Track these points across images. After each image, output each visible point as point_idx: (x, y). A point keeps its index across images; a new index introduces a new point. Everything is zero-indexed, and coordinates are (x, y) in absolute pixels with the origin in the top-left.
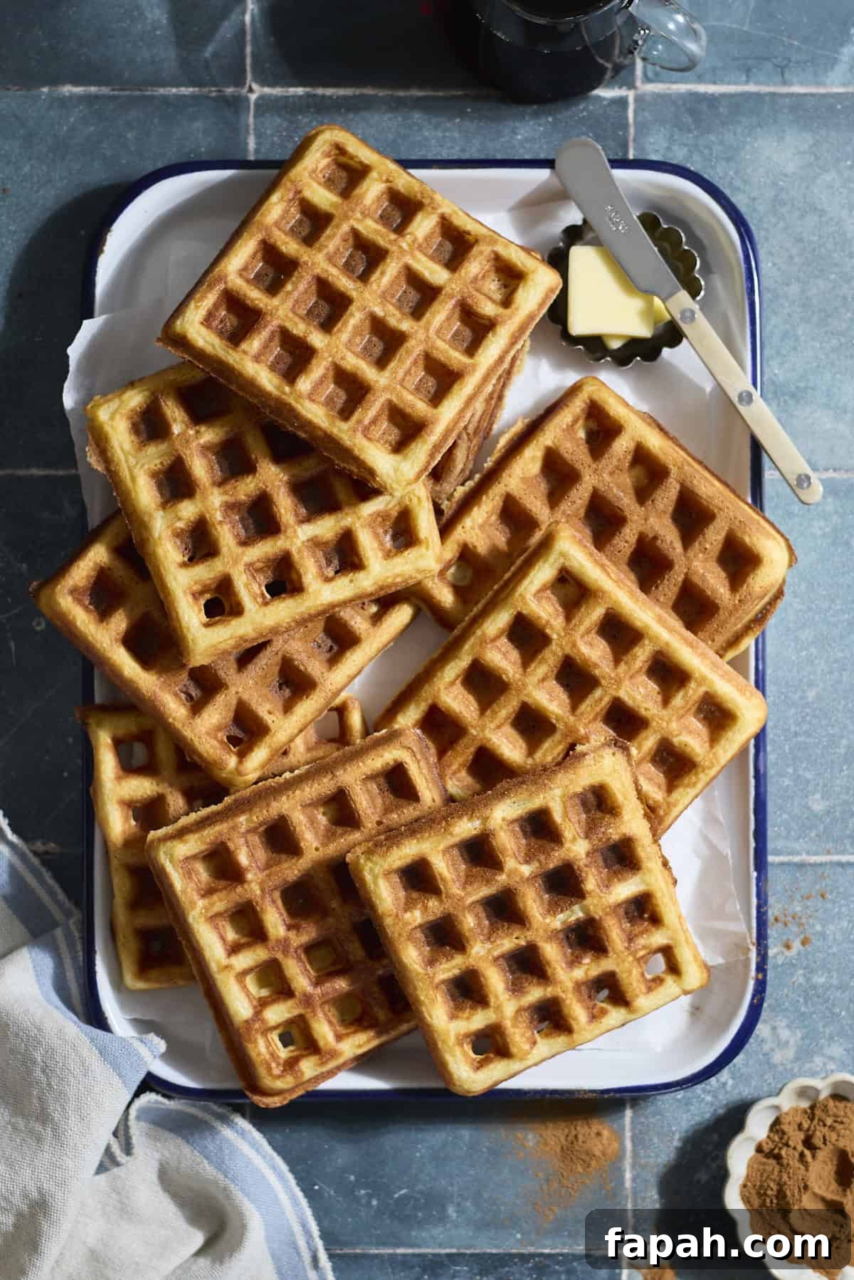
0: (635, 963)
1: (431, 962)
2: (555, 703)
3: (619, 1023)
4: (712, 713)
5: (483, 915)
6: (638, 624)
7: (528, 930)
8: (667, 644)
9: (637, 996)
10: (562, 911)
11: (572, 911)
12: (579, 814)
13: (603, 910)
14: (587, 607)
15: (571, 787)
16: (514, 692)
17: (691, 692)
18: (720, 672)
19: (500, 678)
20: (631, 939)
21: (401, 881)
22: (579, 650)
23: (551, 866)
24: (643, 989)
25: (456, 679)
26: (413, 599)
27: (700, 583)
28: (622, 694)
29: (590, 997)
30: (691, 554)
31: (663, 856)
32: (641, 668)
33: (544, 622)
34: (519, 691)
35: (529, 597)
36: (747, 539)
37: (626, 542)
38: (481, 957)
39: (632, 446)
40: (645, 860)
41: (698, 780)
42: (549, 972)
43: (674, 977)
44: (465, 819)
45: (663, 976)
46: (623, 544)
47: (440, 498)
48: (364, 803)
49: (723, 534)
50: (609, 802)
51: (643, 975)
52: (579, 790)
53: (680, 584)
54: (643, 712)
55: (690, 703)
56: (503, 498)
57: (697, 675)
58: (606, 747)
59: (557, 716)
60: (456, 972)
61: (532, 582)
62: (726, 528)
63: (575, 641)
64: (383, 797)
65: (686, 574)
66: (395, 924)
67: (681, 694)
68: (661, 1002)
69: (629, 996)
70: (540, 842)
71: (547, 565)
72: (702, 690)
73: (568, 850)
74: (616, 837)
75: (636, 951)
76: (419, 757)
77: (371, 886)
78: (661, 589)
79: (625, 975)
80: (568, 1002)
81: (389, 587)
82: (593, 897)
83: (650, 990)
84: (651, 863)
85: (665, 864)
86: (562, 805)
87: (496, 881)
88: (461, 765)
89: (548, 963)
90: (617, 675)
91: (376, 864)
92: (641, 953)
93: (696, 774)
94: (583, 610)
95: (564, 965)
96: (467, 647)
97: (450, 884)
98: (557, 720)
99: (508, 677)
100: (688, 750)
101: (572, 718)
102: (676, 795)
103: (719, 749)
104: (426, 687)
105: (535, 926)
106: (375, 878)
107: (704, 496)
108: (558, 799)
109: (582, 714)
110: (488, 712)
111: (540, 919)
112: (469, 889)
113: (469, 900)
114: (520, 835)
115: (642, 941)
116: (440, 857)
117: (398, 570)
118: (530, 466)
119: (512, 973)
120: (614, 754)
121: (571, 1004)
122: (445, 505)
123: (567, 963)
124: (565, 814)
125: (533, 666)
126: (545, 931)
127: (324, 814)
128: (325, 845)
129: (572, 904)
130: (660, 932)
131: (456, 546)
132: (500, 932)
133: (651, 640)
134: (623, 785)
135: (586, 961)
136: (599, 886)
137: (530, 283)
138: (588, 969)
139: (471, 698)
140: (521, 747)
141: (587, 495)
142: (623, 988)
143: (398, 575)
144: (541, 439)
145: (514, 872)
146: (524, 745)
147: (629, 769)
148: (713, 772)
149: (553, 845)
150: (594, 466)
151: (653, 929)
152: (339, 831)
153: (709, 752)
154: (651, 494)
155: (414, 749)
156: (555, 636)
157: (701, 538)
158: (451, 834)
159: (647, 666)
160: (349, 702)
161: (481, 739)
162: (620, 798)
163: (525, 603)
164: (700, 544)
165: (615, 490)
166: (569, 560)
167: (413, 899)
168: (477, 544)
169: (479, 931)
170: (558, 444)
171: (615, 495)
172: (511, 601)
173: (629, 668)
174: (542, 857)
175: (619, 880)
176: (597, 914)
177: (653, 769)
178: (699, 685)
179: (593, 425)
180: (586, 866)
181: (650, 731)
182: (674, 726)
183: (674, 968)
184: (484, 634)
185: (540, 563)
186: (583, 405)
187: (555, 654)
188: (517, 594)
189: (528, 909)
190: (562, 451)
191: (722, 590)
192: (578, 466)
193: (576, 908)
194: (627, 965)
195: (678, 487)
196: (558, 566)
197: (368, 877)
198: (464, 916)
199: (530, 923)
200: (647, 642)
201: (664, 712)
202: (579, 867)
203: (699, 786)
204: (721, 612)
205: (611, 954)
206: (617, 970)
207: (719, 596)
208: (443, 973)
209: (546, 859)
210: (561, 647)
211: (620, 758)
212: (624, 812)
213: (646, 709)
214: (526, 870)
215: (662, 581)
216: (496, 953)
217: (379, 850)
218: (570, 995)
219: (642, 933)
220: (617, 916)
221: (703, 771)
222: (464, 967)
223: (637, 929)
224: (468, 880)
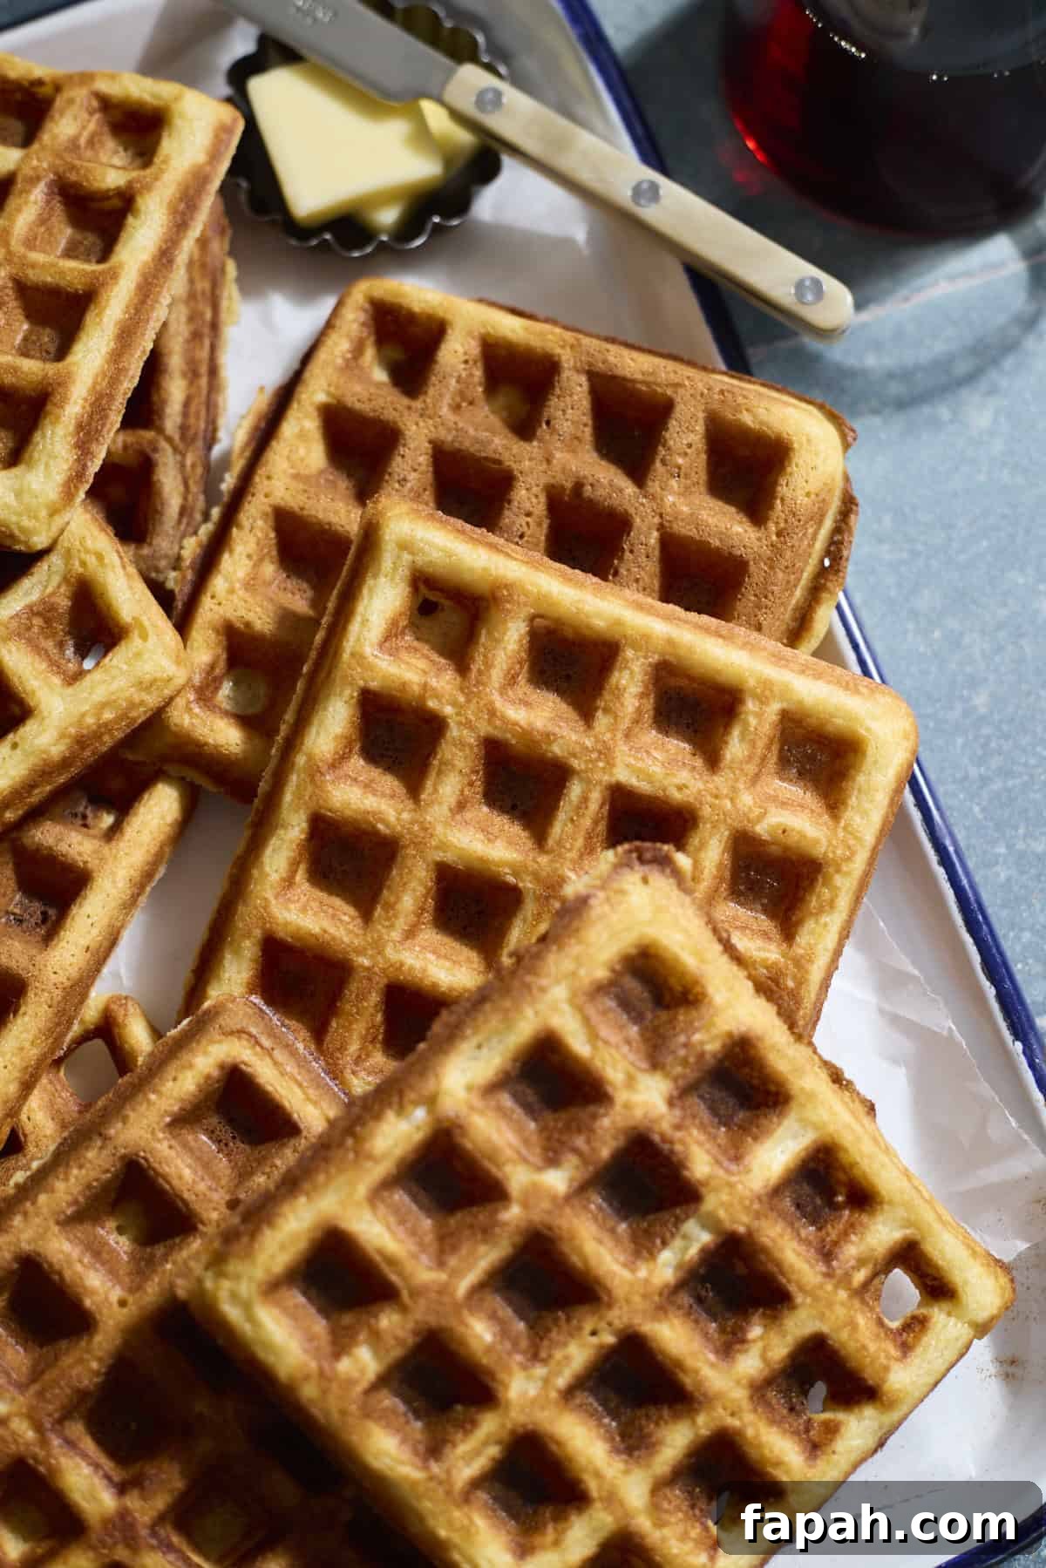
0: (857, 1303)
1: (434, 1450)
2: (498, 843)
3: (871, 1442)
4: (811, 758)
5: (507, 1312)
6: (600, 624)
7: (610, 1306)
8: (670, 642)
9: (887, 1369)
10: (665, 1244)
11: (685, 1237)
12: (622, 1028)
13: (747, 1209)
14: (489, 633)
15: (582, 972)
16: (411, 851)
17: (753, 721)
18: (797, 667)
19: (376, 833)
20: (827, 1254)
21: (309, 1299)
22: (503, 718)
23: (605, 1153)
24: (894, 1352)
25: (293, 873)
26: (172, 769)
27: (693, 533)
28: (622, 775)
29: (792, 1409)
30: (653, 486)
31: (826, 1064)
32: (639, 711)
33: (416, 688)
34: (420, 845)
35: (369, 650)
36: (747, 419)
37: (528, 514)
38: (534, 1401)
39: (475, 349)
40: (791, 1078)
41: (835, 891)
42: (688, 1381)
43: (945, 1306)
44: (390, 1115)
45: (924, 1311)
46: (523, 520)
47: (157, 570)
48: (187, 1173)
49: (700, 428)
50: (673, 981)
51: (880, 1323)
52: (602, 974)
53: (657, 553)
54: (677, 796)
55: (761, 744)
56: (271, 522)
57: (752, 683)
58: (626, 871)
59: (511, 865)
60: (494, 1451)
61: (365, 622)
62: (701, 415)
63: (492, 703)
64: (228, 1155)
65: (661, 527)
66: (324, 1392)
67: (736, 732)
68: (940, 1365)
69: (870, 1376)
70: (564, 1115)
71: (382, 580)
72: (774, 708)
73: (627, 1106)
74: (713, 1047)
75: (847, 1277)
76: (267, 1043)
77: (246, 1328)
78: (623, 571)
79: (844, 1335)
80: (750, 1432)
81: (97, 735)
82: (716, 1190)
83: (906, 1349)
84: (807, 1081)
85: (837, 1077)
86: (578, 1017)
87: (506, 1224)
88: (364, 1039)
89: (679, 1364)
90: (597, 741)
91: (237, 1277)
92: (860, 1276)
93: (827, 882)
94: (483, 639)
95: (712, 1357)
96: (288, 797)
97: (409, 1266)
98: (515, 874)
99: (387, 825)
100: (792, 839)
101: (544, 860)
102: (803, 938)
103: (851, 816)
104: (241, 908)
105: (619, 1291)
106: (247, 1307)
107: (639, 377)
108: (566, 1008)
109: (559, 843)
110: (378, 911)
111: (626, 1274)
112: (453, 1261)
113: (463, 1286)
114: (519, 1113)
115: (851, 1250)
116: (367, 1215)
117: (100, 694)
118: (302, 452)
119: (614, 1415)
120: (645, 881)
121: (757, 1436)
122: (172, 580)
123: (717, 1352)
124: (593, 1036)
125: (429, 784)
126: (645, 1296)
127: (120, 1230)
128: (135, 1289)
129: (679, 1222)
130: (880, 1218)
131: (212, 635)
132: (554, 1334)
133: (635, 646)
134: (685, 931)
135: (755, 1332)
136: (718, 1162)
137: (178, 122)
138: (765, 1350)
139: (337, 902)
140: (469, 960)
141: (424, 460)
142: (852, 1364)
143: (104, 705)
144: (304, 396)
145: (533, 1192)
146: (474, 955)
147: (687, 900)
148: (858, 865)
149: (592, 1108)
150: (418, 404)
151: (865, 1218)
152: (159, 1250)
153: (835, 830)
154: (540, 413)
155: (253, 1031)
156: (448, 710)
157: (662, 451)
158: (370, 1157)
159: (649, 704)
160: (113, 1007)
161: (384, 970)
162: (689, 961)
163: (370, 667)
164: (664, 462)
165: (471, 431)
166: (421, 550)
167: (346, 1328)
168: (250, 617)
169: (508, 1345)
170: (339, 393)
171: (477, 441)
172: (338, 675)
173: (616, 717)
174: (580, 1142)
175: (755, 1139)
176: (740, 1223)
177: (741, 911)
178: (763, 700)
179: (396, 354)
180: (678, 1127)
181: (705, 829)
182: (746, 799)
183: (937, 1288)
184: (310, 757)
185: (370, 582)
186: (362, 317)
187: (461, 744)
188: (346, 656)
189: (593, 1262)
190: (351, 401)
191: (738, 529)
192: (389, 415)
193: (691, 1226)
194: (841, 1312)
195: (583, 379)
196: (403, 572)
197: (232, 1313)
198: (467, 1326)
199: (609, 1292)
200: (629, 653)
201: (719, 780)
202: (662, 1136)
203: (843, 902)
204: (752, 568)
205: (799, 1299)
206: (825, 1329)
207: (736, 542)
208: (468, 1462)
209: (588, 1142)
210: (468, 725)
211: (661, 882)
212: (711, 990)
213: (680, 788)
214: (557, 1180)
215: (621, 559)
216: (562, 1382)
217: (236, 1247)
218: (749, 1417)
219: (845, 1235)
220: (782, 1215)
221: (838, 871)
222: (505, 1435)
223: (833, 1232)
224: (445, 1245)
